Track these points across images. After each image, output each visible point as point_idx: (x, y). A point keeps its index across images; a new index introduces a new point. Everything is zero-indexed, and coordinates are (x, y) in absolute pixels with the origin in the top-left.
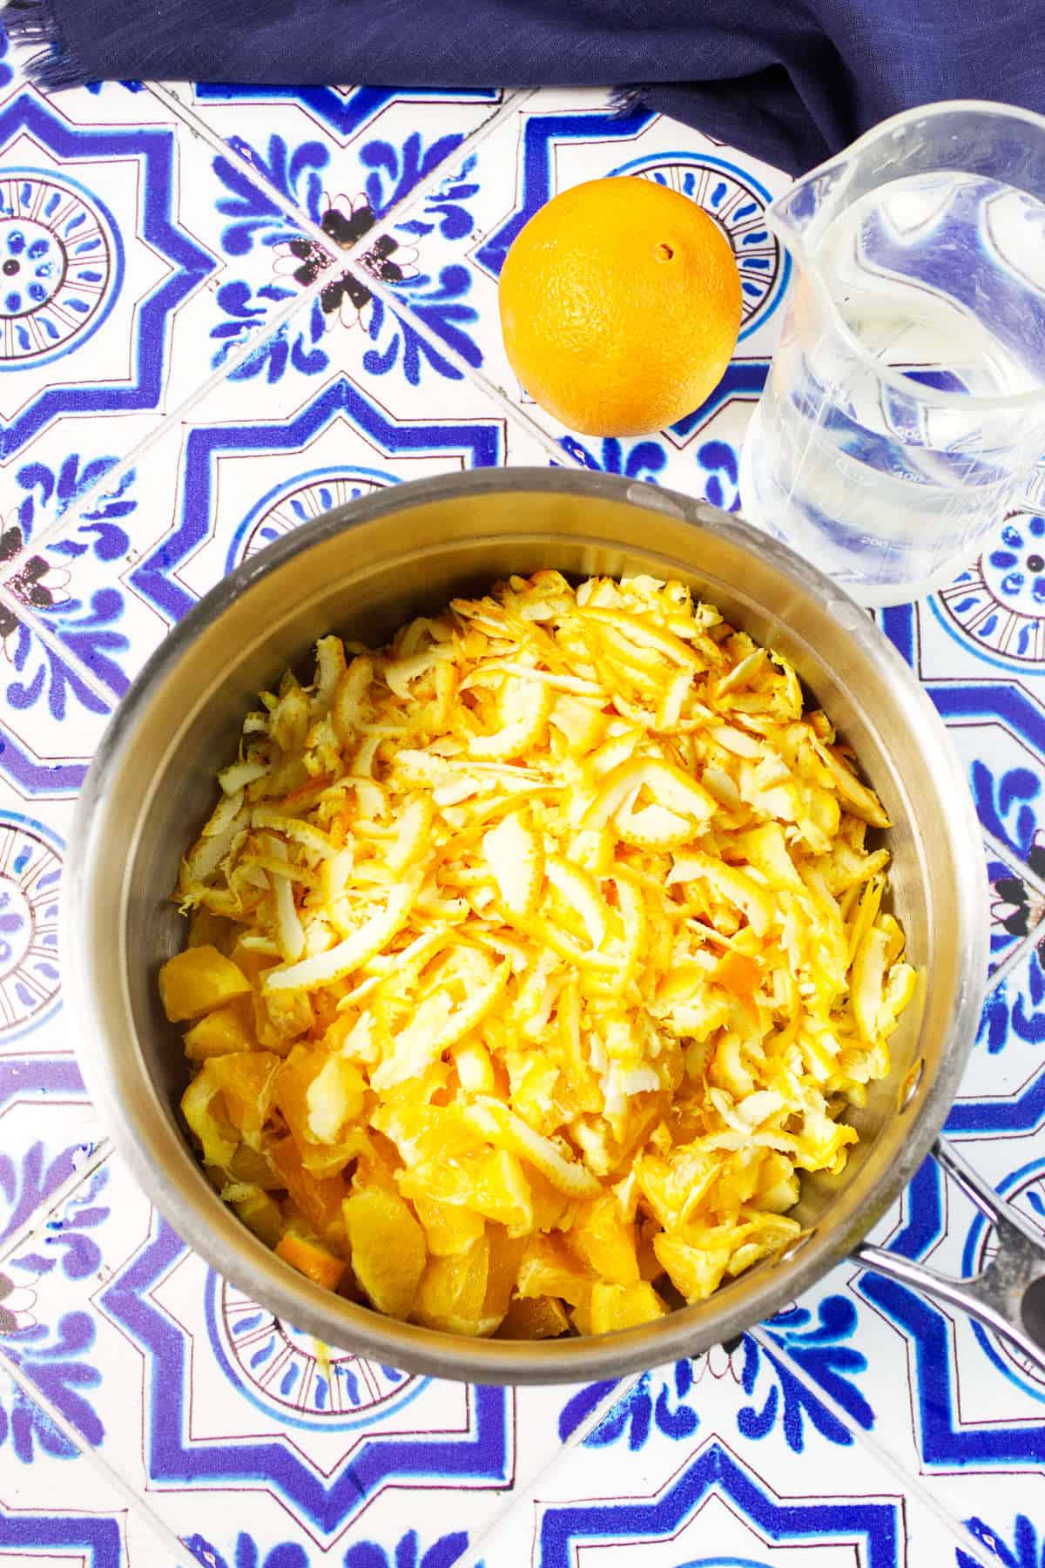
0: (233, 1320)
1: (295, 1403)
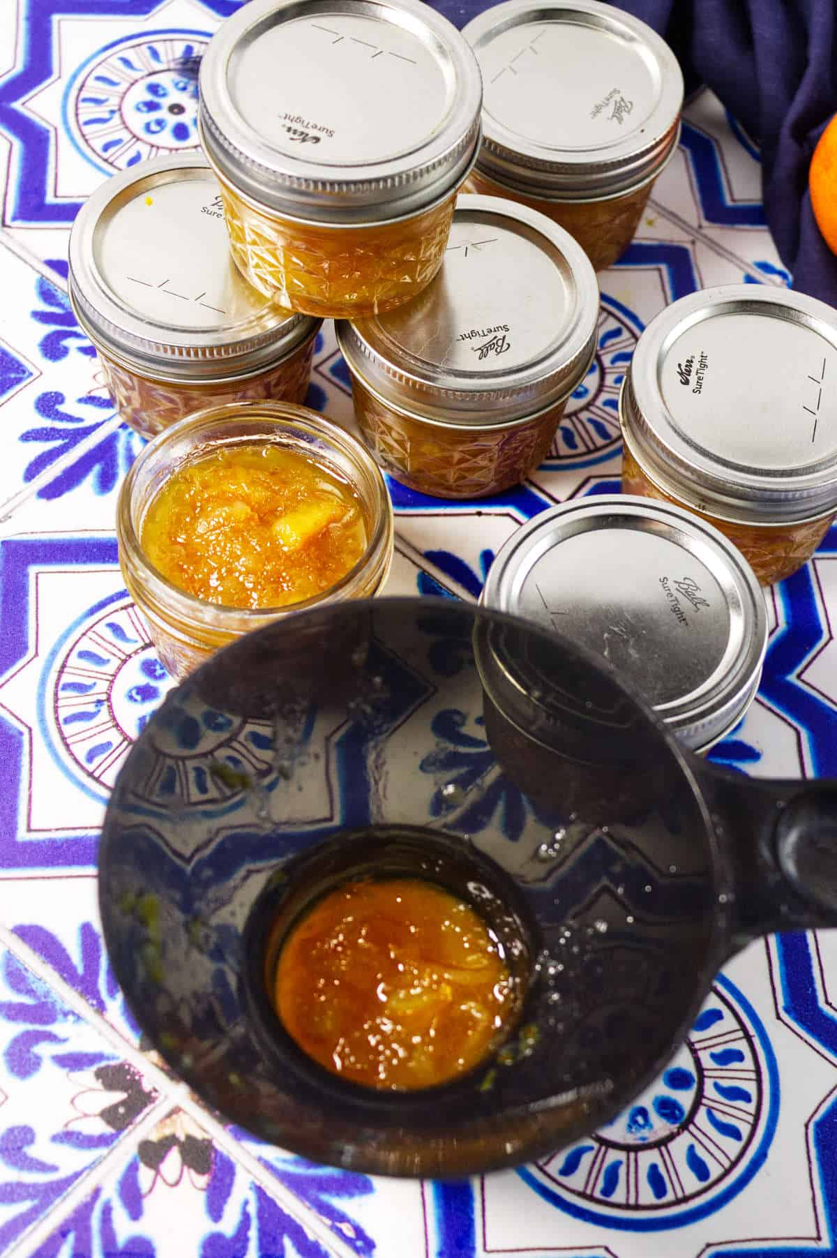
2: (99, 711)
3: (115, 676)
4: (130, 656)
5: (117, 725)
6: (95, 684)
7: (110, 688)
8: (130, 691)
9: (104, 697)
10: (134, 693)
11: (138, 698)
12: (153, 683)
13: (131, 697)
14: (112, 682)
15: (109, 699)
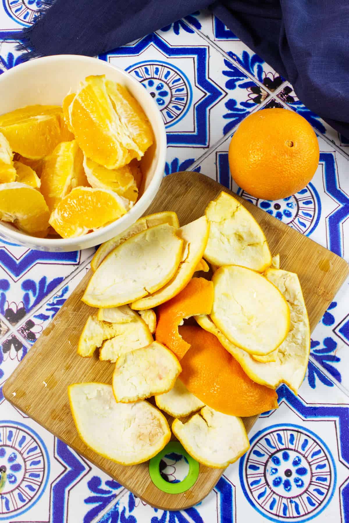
0: (250, 481)
1: (275, 513)
2: (294, 502)
3: (280, 496)
4: (272, 491)
5: (300, 495)
6: (283, 503)
7: (285, 498)
8: (286, 490)
9: (289, 500)
10: (287, 489)
11: (289, 487)
12: (283, 482)
13: (289, 490)
14: (283, 497)
15: (290, 498)
